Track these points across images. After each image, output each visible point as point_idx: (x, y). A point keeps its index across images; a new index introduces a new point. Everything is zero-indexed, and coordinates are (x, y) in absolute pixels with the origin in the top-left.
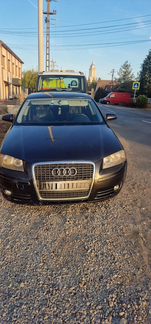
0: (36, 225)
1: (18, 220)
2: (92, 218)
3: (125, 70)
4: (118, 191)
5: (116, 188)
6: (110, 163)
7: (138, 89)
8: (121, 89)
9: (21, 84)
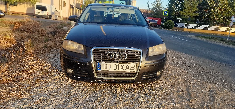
0: (91, 99)
1: (77, 94)
2: (138, 97)
3: (157, 3)
4: (160, 76)
5: (158, 73)
6: (154, 52)
7: (167, 15)
8: (154, 16)
9: (82, 7)
